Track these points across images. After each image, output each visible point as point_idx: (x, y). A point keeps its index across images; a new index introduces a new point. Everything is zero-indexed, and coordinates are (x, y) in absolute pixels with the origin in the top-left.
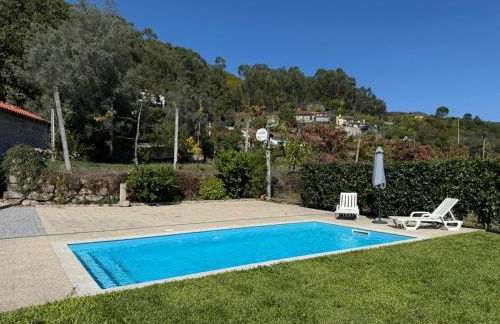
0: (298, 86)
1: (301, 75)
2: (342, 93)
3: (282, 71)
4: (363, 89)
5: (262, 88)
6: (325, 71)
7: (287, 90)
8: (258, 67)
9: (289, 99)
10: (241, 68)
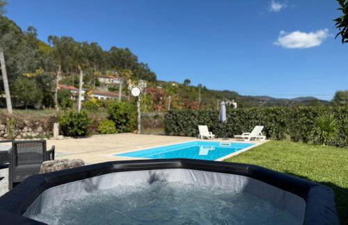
0: (99, 57)
1: (101, 49)
2: (129, 65)
3: (85, 44)
4: (142, 64)
5: (70, 55)
6: (116, 49)
7: (90, 59)
8: (65, 38)
9: (92, 66)
10: (50, 38)
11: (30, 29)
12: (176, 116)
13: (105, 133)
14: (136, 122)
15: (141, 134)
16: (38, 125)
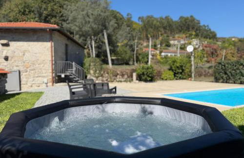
0: (170, 26)
1: (172, 20)
2: (193, 28)
3: (161, 18)
4: (204, 26)
5: (152, 28)
6: (183, 17)
7: (165, 28)
8: (148, 17)
9: (165, 33)
10: (139, 18)
11: (128, 15)
12: (225, 66)
13: (166, 80)
14: (190, 71)
15: (194, 80)
16: (125, 74)
